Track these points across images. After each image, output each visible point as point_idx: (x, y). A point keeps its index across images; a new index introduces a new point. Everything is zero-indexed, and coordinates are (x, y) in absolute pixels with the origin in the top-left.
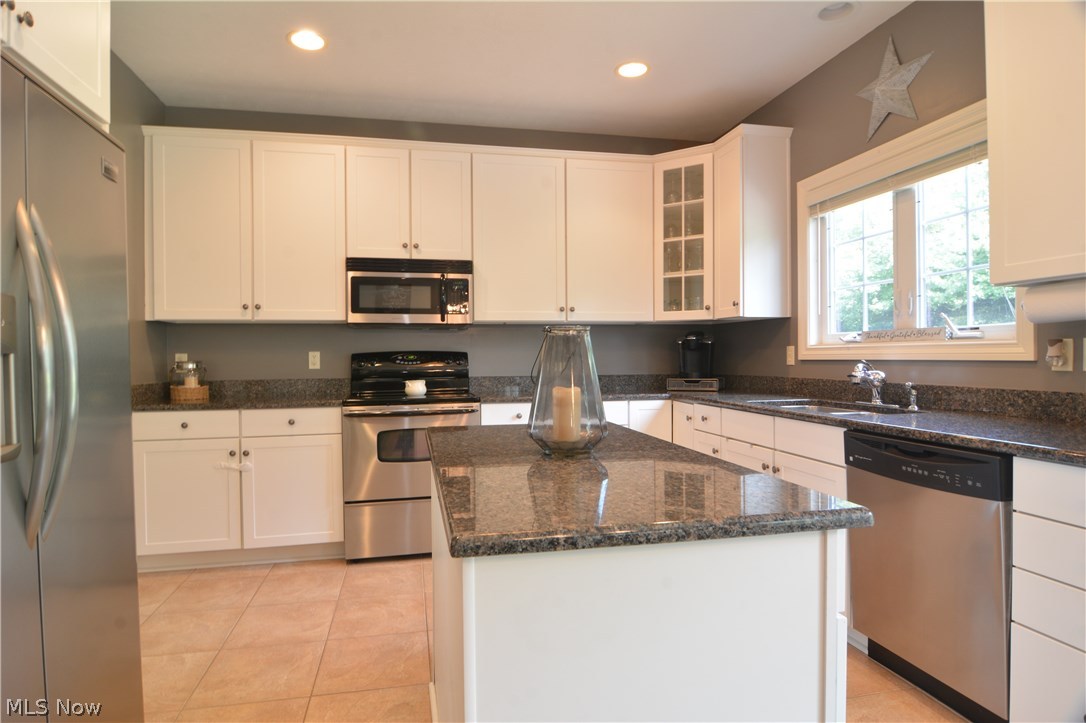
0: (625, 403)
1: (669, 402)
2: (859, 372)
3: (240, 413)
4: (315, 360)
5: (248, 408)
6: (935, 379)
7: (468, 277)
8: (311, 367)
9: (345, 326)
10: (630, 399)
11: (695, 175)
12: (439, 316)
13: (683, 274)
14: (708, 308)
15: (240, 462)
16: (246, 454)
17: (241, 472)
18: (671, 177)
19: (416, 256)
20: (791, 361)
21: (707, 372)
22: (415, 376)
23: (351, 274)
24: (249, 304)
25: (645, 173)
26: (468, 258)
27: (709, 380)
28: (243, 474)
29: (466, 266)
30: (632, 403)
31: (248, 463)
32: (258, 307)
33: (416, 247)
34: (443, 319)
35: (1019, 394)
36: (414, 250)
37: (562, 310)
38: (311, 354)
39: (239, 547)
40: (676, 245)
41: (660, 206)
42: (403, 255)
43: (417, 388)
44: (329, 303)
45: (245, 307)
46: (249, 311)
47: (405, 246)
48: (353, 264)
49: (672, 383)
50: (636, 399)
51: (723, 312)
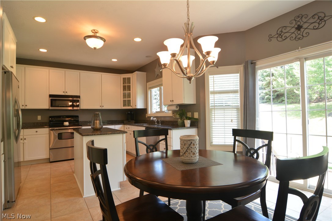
0: (114, 126)
1: (123, 125)
2: (152, 118)
3: (23, 130)
4: (39, 118)
5: (26, 129)
6: (163, 119)
7: (79, 99)
8: (38, 119)
9: (48, 110)
10: (115, 125)
11: (129, 79)
12: (72, 108)
13: (127, 99)
14: (131, 106)
15: (23, 141)
16: (25, 139)
17: (23, 143)
18: (124, 79)
19: (66, 94)
20: (147, 117)
21: (132, 119)
22: (66, 121)
23: (50, 98)
24: (24, 105)
25: (118, 78)
26: (79, 95)
27: (132, 121)
28: (24, 144)
29: (79, 97)
30: (116, 126)
31: (25, 141)
32: (26, 106)
33: (66, 92)
34: (73, 108)
35: (170, 121)
36: (66, 93)
37: (101, 106)
38: (38, 116)
39: (23, 160)
40: (125, 93)
41: (122, 85)
42: (63, 94)
43: (67, 124)
44: (45, 104)
45: (23, 106)
46: (24, 107)
47: (64, 92)
48: (51, 96)
49: (125, 122)
50: (116, 125)
51: (134, 107)
